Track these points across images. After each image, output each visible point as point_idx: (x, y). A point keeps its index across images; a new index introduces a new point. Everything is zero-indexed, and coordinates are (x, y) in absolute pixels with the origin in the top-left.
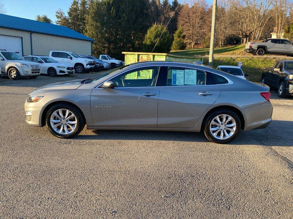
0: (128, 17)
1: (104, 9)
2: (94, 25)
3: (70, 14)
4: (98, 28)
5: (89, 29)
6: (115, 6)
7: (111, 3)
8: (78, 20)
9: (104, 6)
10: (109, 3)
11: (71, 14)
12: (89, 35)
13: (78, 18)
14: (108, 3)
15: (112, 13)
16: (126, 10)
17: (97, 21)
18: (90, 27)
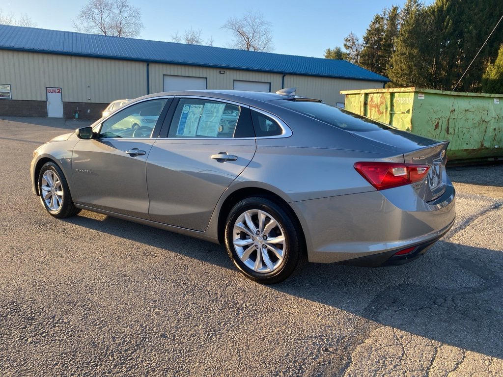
0: (480, 31)
1: (431, 21)
2: (407, 54)
3: (367, 40)
4: (412, 58)
5: (396, 62)
6: (453, 12)
7: (445, 9)
8: (380, 49)
9: (430, 16)
10: (440, 9)
11: (369, 40)
12: (396, 71)
13: (379, 45)
14: (438, 10)
15: (446, 28)
16: (476, 17)
17: (412, 46)
18: (398, 58)
